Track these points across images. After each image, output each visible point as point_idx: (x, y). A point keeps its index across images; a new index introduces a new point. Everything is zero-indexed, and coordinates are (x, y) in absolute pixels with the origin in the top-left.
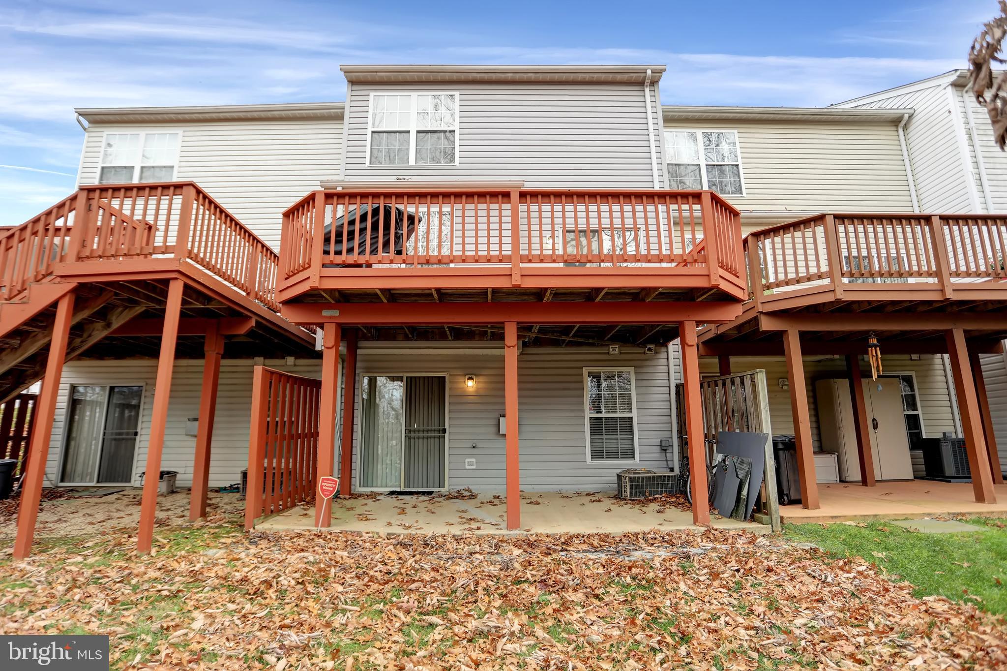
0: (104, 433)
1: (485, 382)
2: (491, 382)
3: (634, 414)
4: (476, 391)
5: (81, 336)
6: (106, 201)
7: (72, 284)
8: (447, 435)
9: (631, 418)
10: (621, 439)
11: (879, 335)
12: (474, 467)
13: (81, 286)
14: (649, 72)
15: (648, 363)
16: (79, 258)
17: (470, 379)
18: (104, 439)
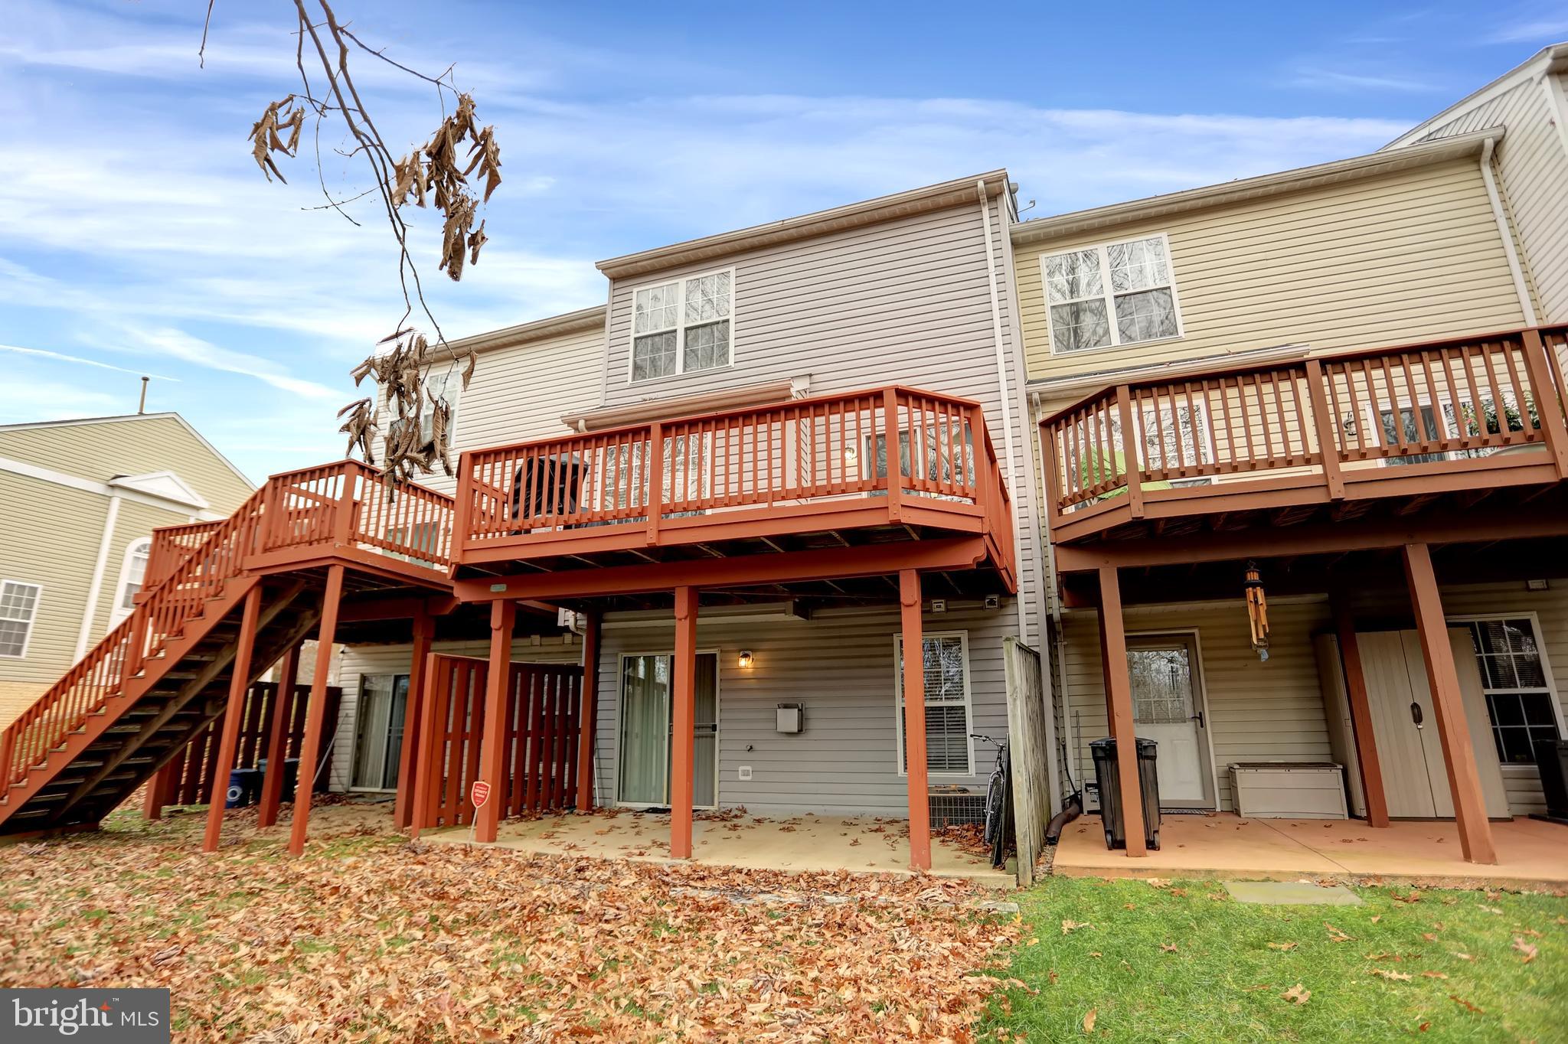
0: (390, 731)
1: (765, 660)
2: (772, 660)
3: (967, 702)
4: (753, 673)
5: (294, 627)
6: (296, 486)
7: (256, 577)
8: (717, 733)
9: (963, 708)
10: (949, 740)
11: (1262, 564)
12: (749, 778)
13: (264, 578)
14: (981, 184)
15: (991, 623)
16: (266, 550)
17: (746, 656)
18: (389, 738)
